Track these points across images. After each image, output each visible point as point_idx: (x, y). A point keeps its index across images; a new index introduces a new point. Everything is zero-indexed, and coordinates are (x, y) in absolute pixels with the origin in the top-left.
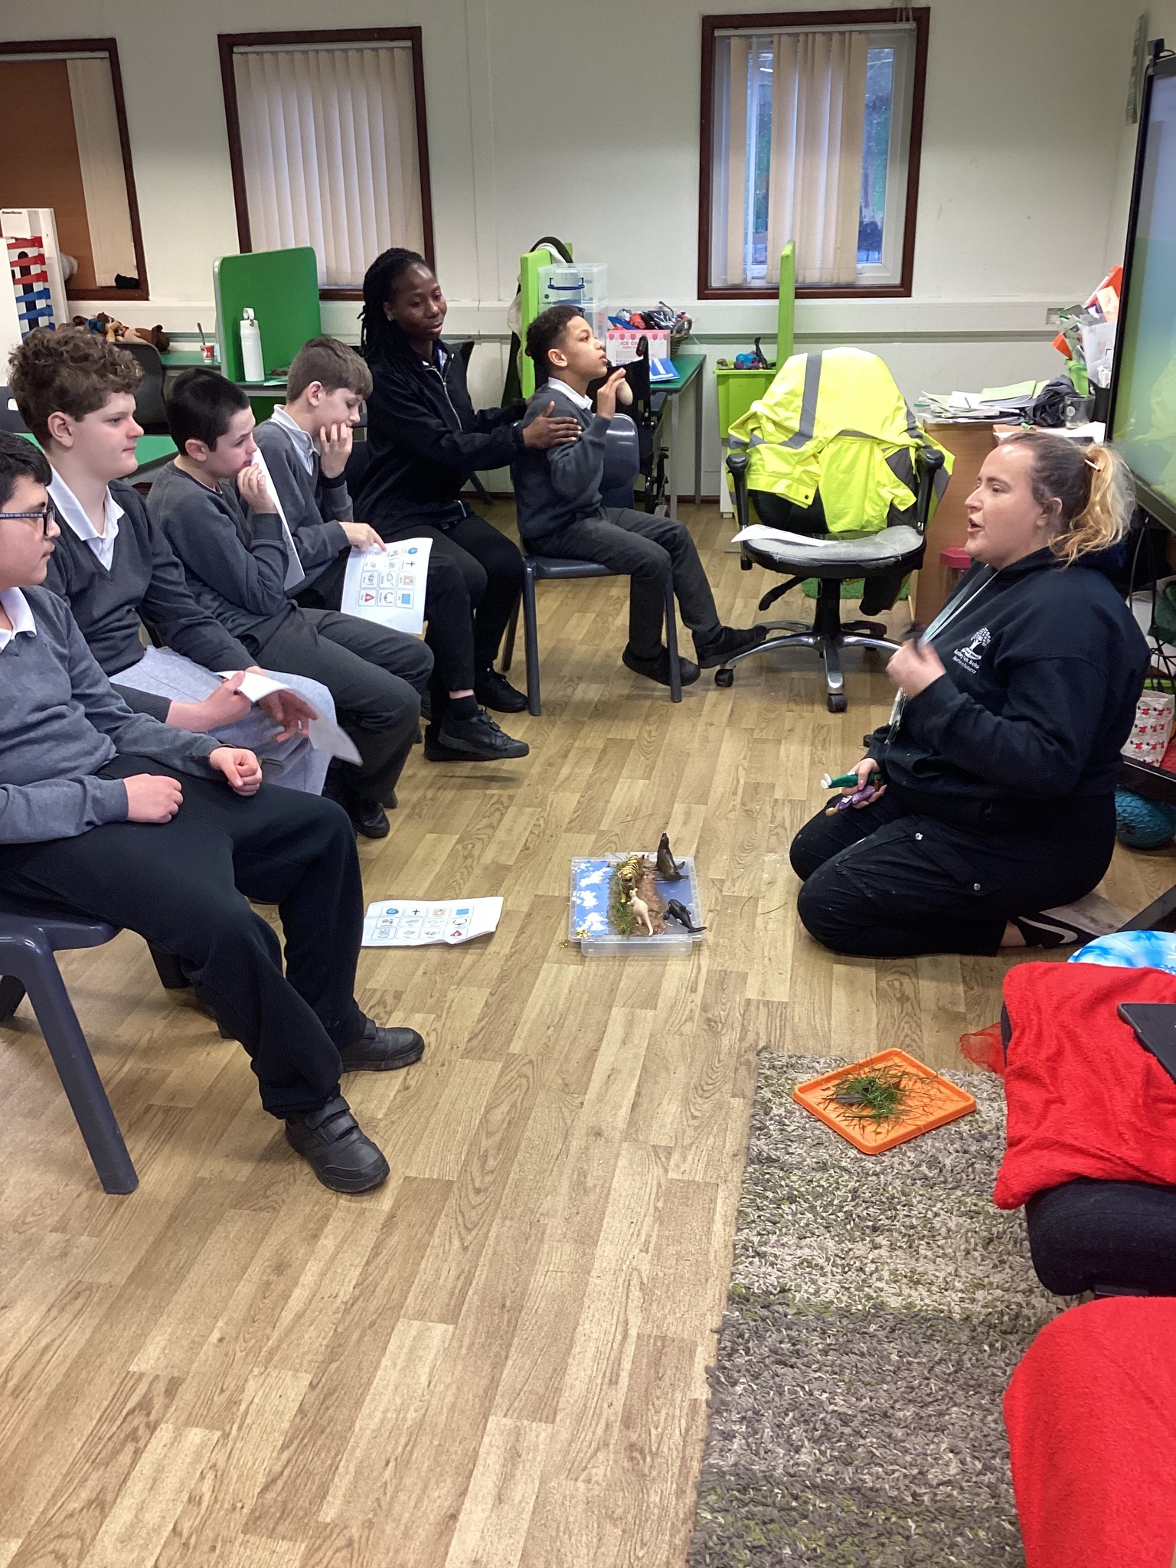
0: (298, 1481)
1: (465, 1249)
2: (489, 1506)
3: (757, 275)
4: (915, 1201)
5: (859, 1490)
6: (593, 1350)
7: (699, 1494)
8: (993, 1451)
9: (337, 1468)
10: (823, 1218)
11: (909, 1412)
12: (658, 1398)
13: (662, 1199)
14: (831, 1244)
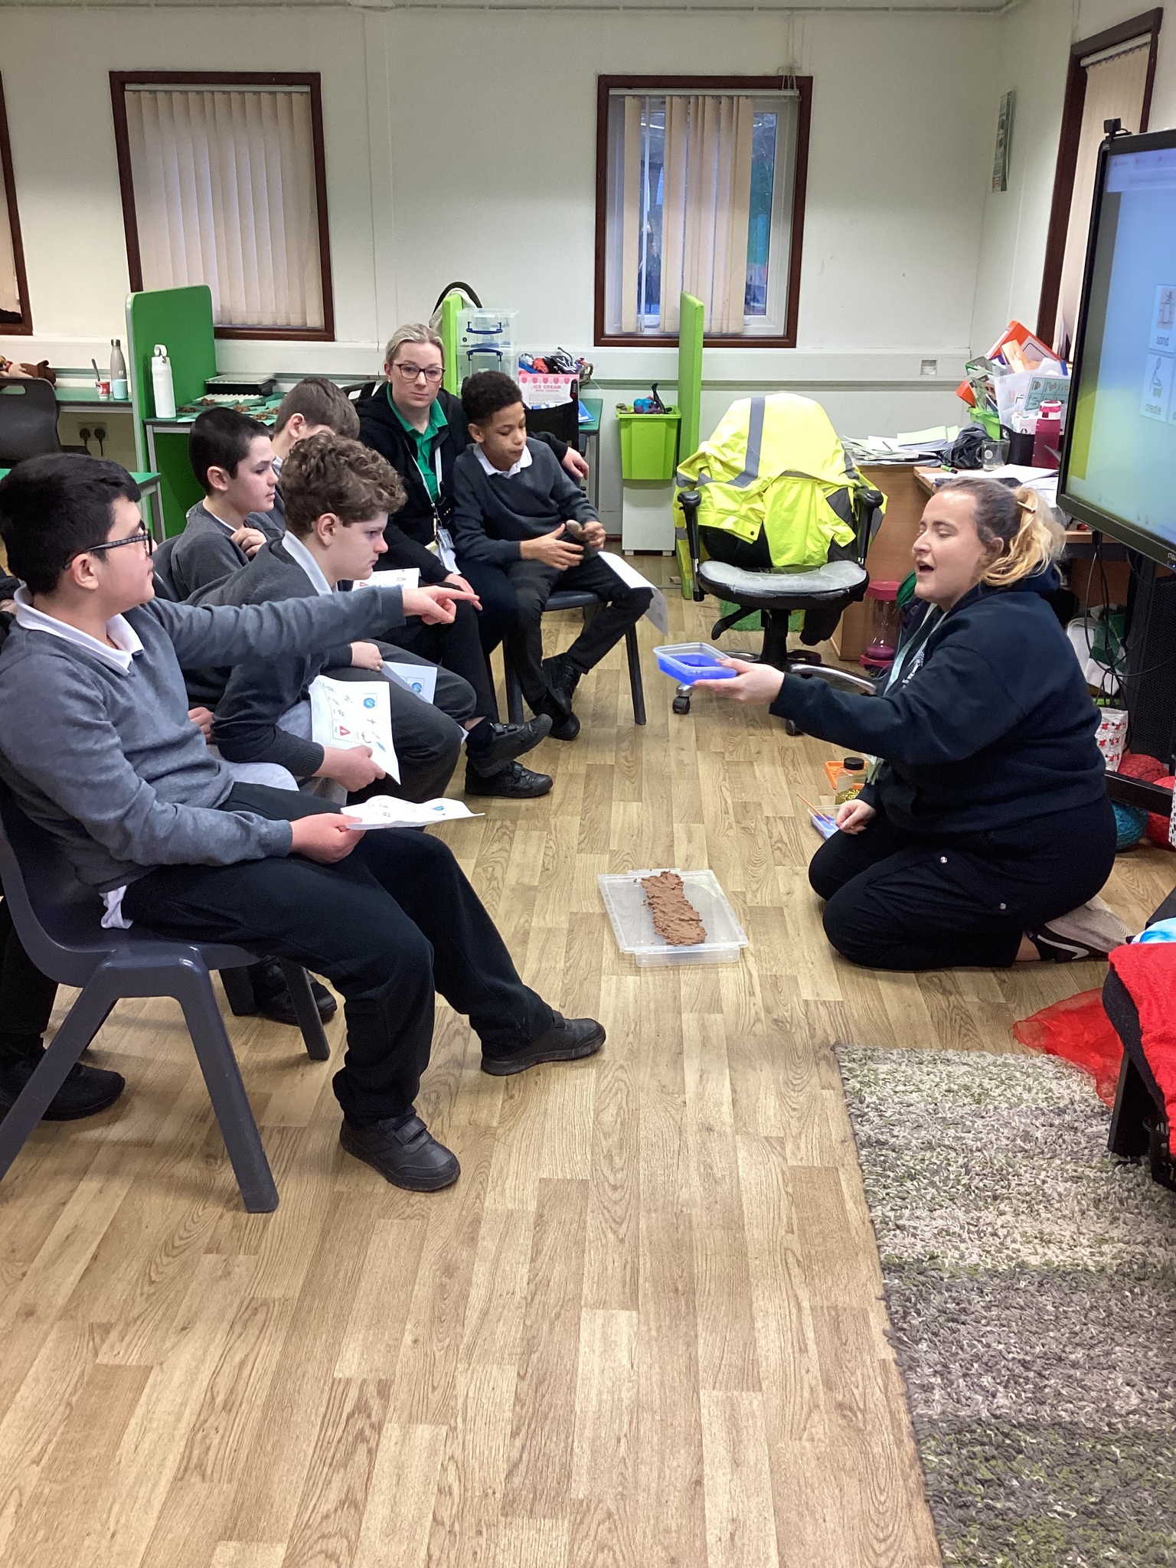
0: (539, 1464)
1: (622, 1241)
2: (729, 1470)
3: (651, 323)
4: (1022, 1171)
5: (1060, 1424)
6: (775, 1324)
7: (918, 1442)
8: (1163, 1381)
9: (572, 1449)
10: (945, 1191)
11: (1078, 1355)
12: (849, 1361)
13: (790, 1185)
14: (960, 1214)
